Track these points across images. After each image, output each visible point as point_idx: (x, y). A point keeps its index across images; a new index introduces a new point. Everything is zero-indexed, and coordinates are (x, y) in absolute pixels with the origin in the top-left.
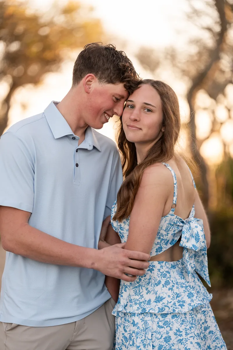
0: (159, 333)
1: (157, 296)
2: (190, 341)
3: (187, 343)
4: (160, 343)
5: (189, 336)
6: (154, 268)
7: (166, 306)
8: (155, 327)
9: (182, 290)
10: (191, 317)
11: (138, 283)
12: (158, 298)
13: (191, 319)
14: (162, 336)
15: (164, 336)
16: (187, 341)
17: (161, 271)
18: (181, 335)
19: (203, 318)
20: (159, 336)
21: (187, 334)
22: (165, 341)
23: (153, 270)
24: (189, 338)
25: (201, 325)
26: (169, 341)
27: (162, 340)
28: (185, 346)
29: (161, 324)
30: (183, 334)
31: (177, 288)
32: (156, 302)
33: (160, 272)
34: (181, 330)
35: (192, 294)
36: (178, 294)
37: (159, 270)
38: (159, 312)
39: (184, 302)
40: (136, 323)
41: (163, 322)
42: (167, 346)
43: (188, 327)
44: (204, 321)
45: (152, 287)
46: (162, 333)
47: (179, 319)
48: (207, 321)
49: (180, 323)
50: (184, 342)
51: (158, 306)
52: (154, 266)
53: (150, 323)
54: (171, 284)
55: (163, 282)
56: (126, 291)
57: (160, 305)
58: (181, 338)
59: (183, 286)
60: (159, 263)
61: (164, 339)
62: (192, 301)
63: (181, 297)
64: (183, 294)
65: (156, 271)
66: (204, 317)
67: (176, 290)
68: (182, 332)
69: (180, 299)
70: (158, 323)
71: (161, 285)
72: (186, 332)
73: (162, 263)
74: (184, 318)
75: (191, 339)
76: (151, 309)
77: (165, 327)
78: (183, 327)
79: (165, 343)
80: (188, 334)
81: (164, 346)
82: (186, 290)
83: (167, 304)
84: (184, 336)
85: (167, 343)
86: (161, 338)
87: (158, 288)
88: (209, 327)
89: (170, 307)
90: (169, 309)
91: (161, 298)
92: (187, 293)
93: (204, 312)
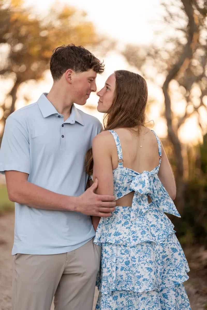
0: (122, 258)
1: (116, 231)
2: (141, 266)
3: (138, 267)
4: (122, 266)
5: (141, 262)
6: (118, 211)
7: (121, 240)
8: (119, 254)
9: (138, 228)
10: (146, 248)
11: (107, 221)
12: (117, 233)
13: (146, 250)
14: (123, 261)
15: (125, 261)
16: (139, 266)
17: (124, 214)
18: (134, 261)
19: (161, 249)
20: (121, 260)
21: (139, 261)
22: (126, 264)
23: (118, 212)
24: (140, 264)
25: (159, 254)
26: (128, 264)
27: (124, 263)
28: (137, 270)
29: (123, 252)
30: (137, 260)
31: (135, 227)
32: (114, 235)
33: (122, 214)
34: (135, 257)
35: (145, 232)
36: (134, 231)
37: (122, 213)
38: (115, 243)
39: (137, 237)
40: (107, 251)
41: (124, 251)
42: (127, 267)
43: (142, 256)
44: (162, 251)
45: (114, 225)
46: (123, 258)
47: (136, 249)
48: (166, 252)
49: (136, 252)
50: (136, 266)
51: (115, 239)
52: (118, 210)
53: (115, 250)
54: (130, 224)
55: (123, 222)
56: (99, 228)
57: (117, 238)
58: (134, 263)
59: (140, 225)
60: (123, 208)
61: (125, 262)
62: (143, 237)
63: (137, 233)
64: (138, 231)
65: (119, 213)
66: (163, 248)
67: (133, 229)
68: (136, 259)
69: (135, 235)
70: (121, 251)
71: (121, 225)
72: (139, 260)
73: (126, 208)
74: (140, 249)
75: (143, 265)
76: (110, 240)
77: (126, 254)
78: (138, 255)
79: (125, 265)
80: (141, 261)
81: (125, 268)
82: (141, 229)
83: (122, 239)
84: (137, 262)
85: (127, 265)
86: (122, 262)
87: (118, 226)
88: (168, 255)
89: (124, 241)
90: (123, 242)
91: (119, 233)
92: (141, 231)
93: (162, 244)
